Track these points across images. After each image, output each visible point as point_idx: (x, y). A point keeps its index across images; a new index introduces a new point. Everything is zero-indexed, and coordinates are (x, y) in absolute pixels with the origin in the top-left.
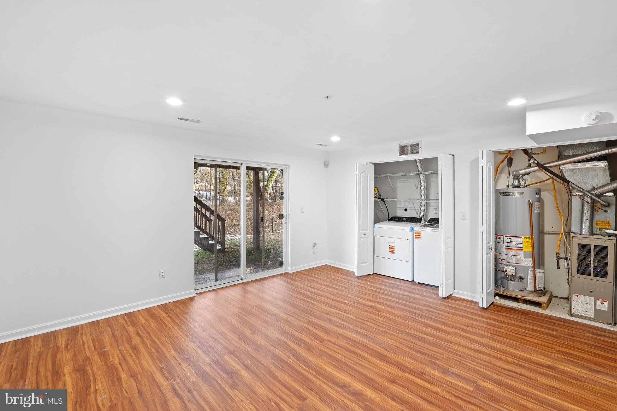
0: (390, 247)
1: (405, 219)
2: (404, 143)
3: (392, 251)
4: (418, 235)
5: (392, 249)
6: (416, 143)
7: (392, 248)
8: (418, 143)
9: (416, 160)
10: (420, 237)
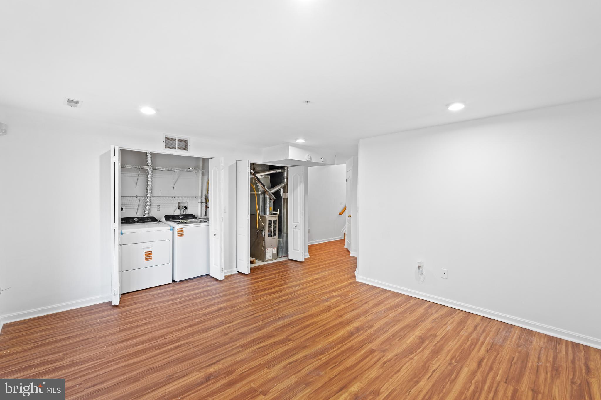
0: (146, 253)
1: (136, 220)
2: (172, 135)
3: (149, 258)
4: (181, 233)
5: (148, 256)
6: (184, 139)
7: (148, 254)
8: (187, 140)
9: (146, 153)
10: (183, 235)
